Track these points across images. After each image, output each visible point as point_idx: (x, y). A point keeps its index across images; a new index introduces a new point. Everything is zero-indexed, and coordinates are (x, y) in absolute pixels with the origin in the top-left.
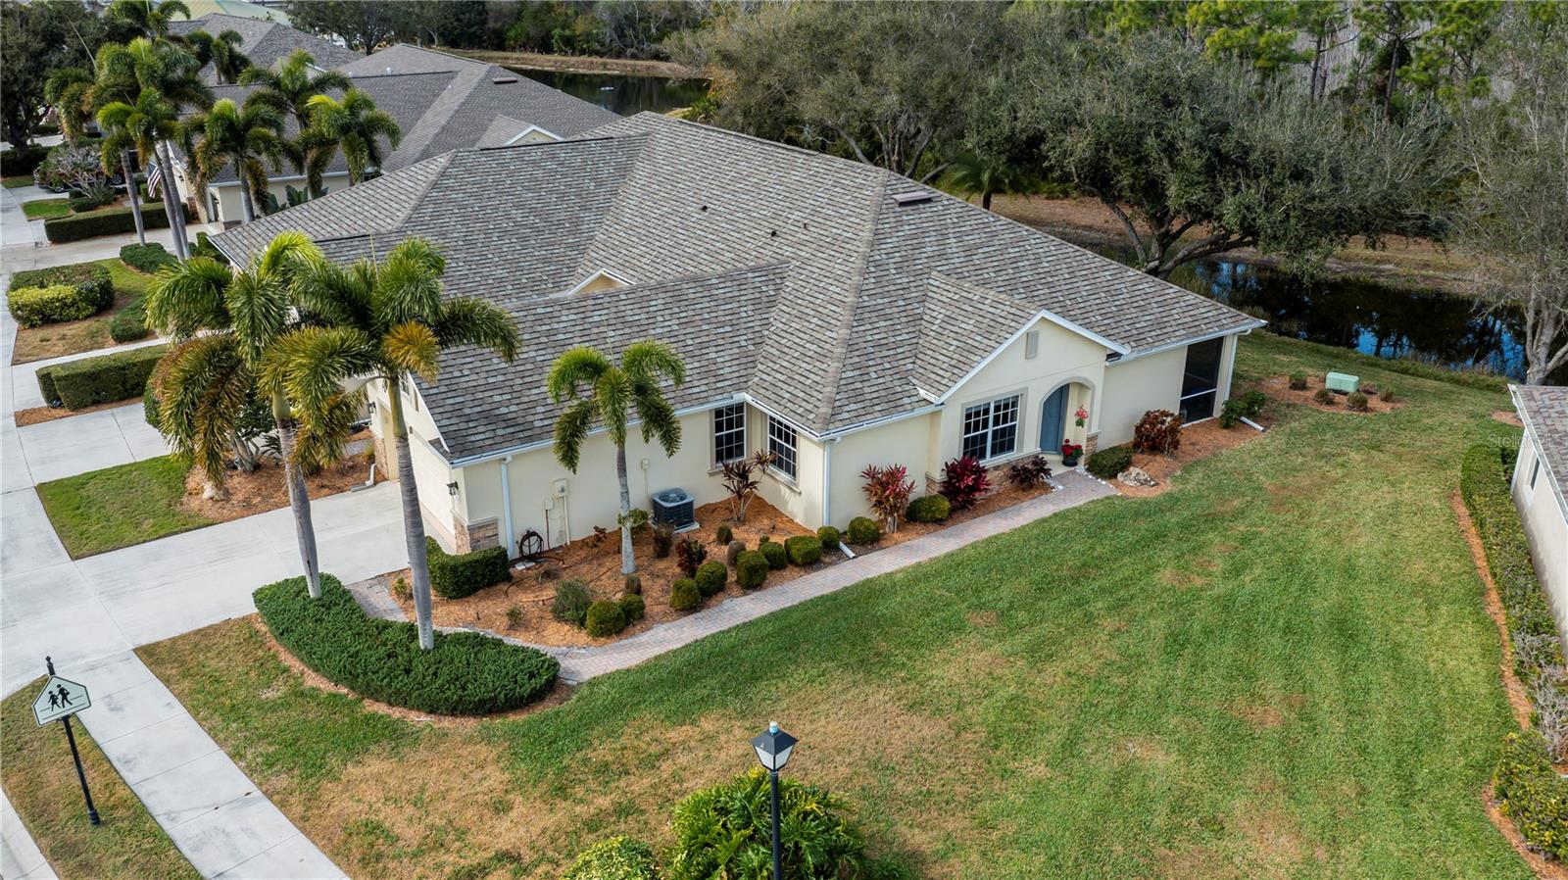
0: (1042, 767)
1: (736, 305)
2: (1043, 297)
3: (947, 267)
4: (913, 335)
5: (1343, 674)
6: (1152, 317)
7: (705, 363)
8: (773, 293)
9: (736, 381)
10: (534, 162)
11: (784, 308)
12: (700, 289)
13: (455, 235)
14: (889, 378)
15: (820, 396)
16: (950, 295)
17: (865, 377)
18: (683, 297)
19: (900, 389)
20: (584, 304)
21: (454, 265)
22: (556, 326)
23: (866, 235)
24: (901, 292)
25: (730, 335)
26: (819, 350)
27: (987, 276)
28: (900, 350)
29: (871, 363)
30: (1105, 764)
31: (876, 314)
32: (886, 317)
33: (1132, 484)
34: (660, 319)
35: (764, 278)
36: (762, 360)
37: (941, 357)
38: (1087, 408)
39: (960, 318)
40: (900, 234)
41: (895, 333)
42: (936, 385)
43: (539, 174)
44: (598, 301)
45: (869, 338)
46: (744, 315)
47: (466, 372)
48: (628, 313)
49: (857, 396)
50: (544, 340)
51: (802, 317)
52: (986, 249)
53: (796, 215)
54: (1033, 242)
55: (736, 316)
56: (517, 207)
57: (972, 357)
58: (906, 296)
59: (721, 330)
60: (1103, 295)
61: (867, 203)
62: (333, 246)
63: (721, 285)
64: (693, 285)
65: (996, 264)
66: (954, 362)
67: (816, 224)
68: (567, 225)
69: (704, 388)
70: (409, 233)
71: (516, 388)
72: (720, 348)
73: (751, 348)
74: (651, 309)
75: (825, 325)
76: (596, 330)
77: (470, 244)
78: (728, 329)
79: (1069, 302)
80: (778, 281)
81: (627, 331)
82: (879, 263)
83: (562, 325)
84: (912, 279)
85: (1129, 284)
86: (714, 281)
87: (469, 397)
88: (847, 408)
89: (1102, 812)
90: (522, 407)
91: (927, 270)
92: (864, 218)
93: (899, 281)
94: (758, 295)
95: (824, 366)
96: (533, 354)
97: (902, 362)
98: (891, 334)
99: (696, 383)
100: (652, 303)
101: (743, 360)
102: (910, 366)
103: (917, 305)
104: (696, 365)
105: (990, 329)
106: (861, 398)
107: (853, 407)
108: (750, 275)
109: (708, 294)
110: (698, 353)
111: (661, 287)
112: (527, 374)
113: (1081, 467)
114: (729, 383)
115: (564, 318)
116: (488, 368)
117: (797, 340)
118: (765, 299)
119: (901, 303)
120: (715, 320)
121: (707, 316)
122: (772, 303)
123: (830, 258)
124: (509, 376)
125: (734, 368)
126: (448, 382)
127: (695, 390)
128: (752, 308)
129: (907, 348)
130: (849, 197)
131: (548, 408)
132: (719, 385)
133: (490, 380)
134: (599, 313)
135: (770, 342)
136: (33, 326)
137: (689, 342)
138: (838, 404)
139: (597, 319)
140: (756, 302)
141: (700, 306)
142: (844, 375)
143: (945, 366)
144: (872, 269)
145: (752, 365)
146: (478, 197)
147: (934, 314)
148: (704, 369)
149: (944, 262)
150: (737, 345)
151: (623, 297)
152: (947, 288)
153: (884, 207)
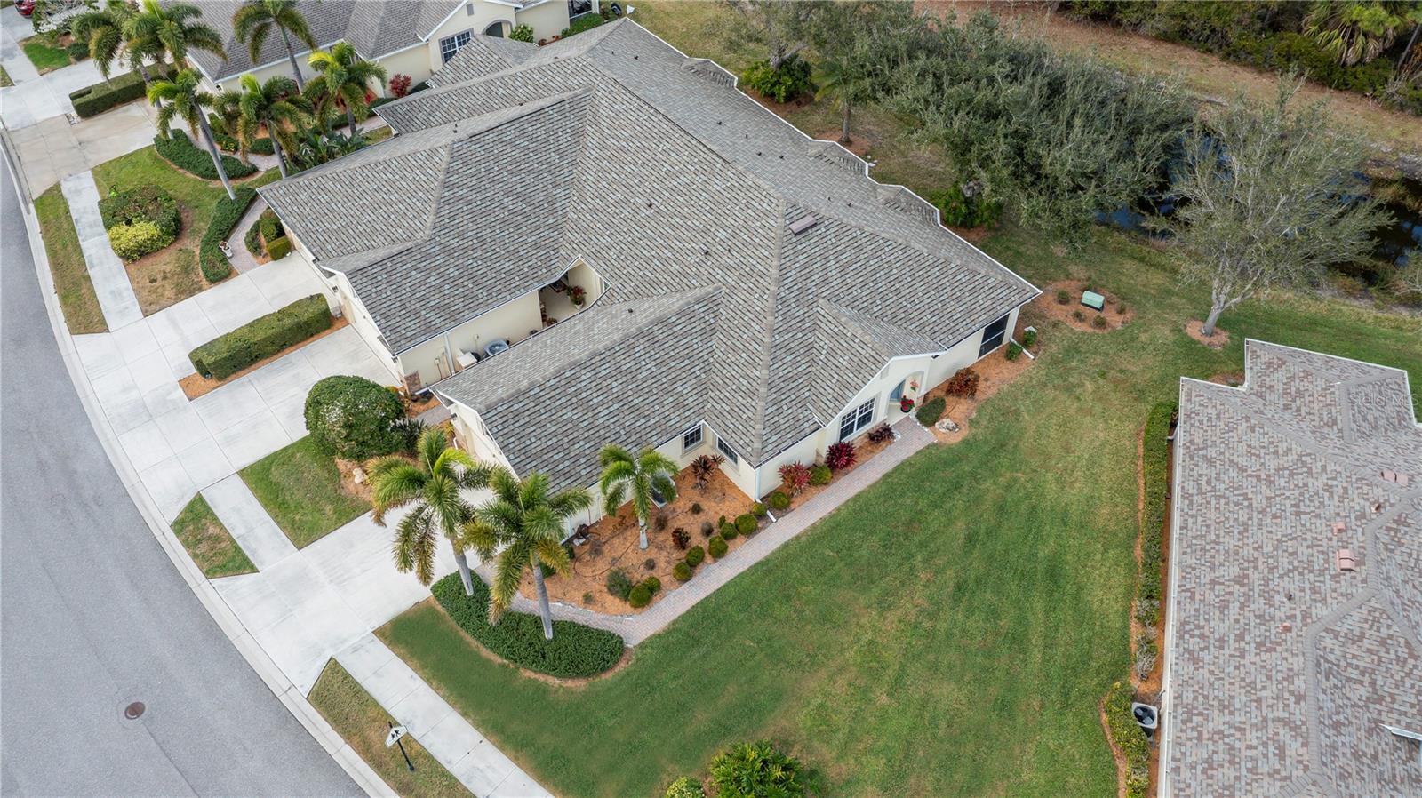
0: (884, 697)
1: (690, 338)
2: (892, 305)
3: (828, 292)
4: (808, 364)
5: (1046, 613)
6: (965, 306)
7: (676, 397)
8: (712, 321)
9: (696, 408)
10: (510, 142)
11: (721, 337)
12: (665, 329)
13: (470, 234)
14: (795, 408)
15: (753, 432)
16: (832, 327)
17: (780, 411)
18: (656, 339)
19: (801, 416)
20: (593, 361)
21: (475, 264)
22: (579, 386)
23: (774, 272)
24: (799, 324)
25: (689, 367)
26: (749, 386)
27: (855, 293)
28: (800, 381)
29: (783, 397)
30: (917, 694)
31: (783, 350)
32: (790, 352)
33: (944, 431)
34: (643, 363)
35: (706, 308)
36: (711, 387)
37: (827, 388)
38: (918, 382)
39: (839, 352)
40: (797, 265)
41: (795, 363)
42: (824, 413)
43: (517, 154)
44: (602, 356)
45: (781, 374)
46: (696, 346)
47: (533, 440)
48: (623, 362)
49: (776, 429)
50: (574, 400)
51: (734, 349)
52: (855, 266)
53: (721, 234)
54: (887, 249)
55: (691, 349)
56: (508, 193)
57: (847, 392)
58: (803, 328)
59: (683, 364)
60: (933, 292)
61: (773, 235)
62: (389, 264)
63: (678, 322)
64: (660, 326)
65: (861, 279)
66: (835, 395)
67: (737, 249)
68: (546, 205)
69: (677, 419)
70: (438, 239)
71: (566, 446)
72: (684, 381)
73: (703, 376)
74: (637, 355)
75: (751, 361)
76: (605, 384)
77: (481, 240)
78: (687, 362)
79: (909, 306)
80: (715, 309)
81: (624, 379)
82: (784, 299)
83: (584, 384)
84: (806, 310)
85: (951, 277)
86: (674, 319)
87: (539, 460)
88: (770, 441)
89: (913, 728)
90: (572, 460)
91: (815, 299)
92: (772, 252)
93: (798, 314)
94: (703, 326)
95: (754, 404)
96: (570, 414)
97: (803, 391)
98: (794, 367)
99: (672, 416)
100: (637, 350)
101: (700, 389)
102: (807, 394)
103: (809, 335)
104: (671, 399)
105: (859, 369)
106: (778, 430)
107: (774, 438)
108: (696, 307)
109: (670, 332)
110: (670, 389)
111: (641, 334)
112: (570, 432)
113: (912, 414)
114: (692, 411)
115: (584, 378)
116: (545, 433)
117: (734, 373)
118: (708, 328)
119: (800, 335)
120: (678, 356)
121: (672, 353)
122: (713, 331)
123: (750, 290)
124: (560, 437)
125: (695, 397)
126: (524, 451)
127: (673, 422)
128: (700, 338)
129: (805, 378)
130: (758, 224)
131: (588, 458)
132: (687, 414)
133: (549, 443)
134: (604, 367)
135: (716, 370)
136: (134, 261)
137: (664, 380)
138: (765, 438)
139: (604, 373)
140: (702, 332)
141: (667, 345)
142: (767, 412)
143: (830, 397)
144: (780, 307)
145: (704, 392)
146: (476, 189)
147: (822, 344)
148: (676, 402)
149: (827, 287)
150: (694, 376)
151: (617, 348)
152: (830, 319)
153: (785, 239)
